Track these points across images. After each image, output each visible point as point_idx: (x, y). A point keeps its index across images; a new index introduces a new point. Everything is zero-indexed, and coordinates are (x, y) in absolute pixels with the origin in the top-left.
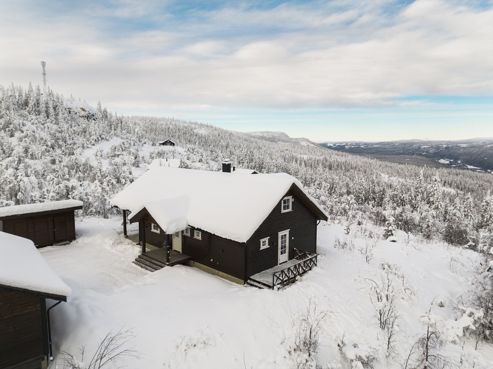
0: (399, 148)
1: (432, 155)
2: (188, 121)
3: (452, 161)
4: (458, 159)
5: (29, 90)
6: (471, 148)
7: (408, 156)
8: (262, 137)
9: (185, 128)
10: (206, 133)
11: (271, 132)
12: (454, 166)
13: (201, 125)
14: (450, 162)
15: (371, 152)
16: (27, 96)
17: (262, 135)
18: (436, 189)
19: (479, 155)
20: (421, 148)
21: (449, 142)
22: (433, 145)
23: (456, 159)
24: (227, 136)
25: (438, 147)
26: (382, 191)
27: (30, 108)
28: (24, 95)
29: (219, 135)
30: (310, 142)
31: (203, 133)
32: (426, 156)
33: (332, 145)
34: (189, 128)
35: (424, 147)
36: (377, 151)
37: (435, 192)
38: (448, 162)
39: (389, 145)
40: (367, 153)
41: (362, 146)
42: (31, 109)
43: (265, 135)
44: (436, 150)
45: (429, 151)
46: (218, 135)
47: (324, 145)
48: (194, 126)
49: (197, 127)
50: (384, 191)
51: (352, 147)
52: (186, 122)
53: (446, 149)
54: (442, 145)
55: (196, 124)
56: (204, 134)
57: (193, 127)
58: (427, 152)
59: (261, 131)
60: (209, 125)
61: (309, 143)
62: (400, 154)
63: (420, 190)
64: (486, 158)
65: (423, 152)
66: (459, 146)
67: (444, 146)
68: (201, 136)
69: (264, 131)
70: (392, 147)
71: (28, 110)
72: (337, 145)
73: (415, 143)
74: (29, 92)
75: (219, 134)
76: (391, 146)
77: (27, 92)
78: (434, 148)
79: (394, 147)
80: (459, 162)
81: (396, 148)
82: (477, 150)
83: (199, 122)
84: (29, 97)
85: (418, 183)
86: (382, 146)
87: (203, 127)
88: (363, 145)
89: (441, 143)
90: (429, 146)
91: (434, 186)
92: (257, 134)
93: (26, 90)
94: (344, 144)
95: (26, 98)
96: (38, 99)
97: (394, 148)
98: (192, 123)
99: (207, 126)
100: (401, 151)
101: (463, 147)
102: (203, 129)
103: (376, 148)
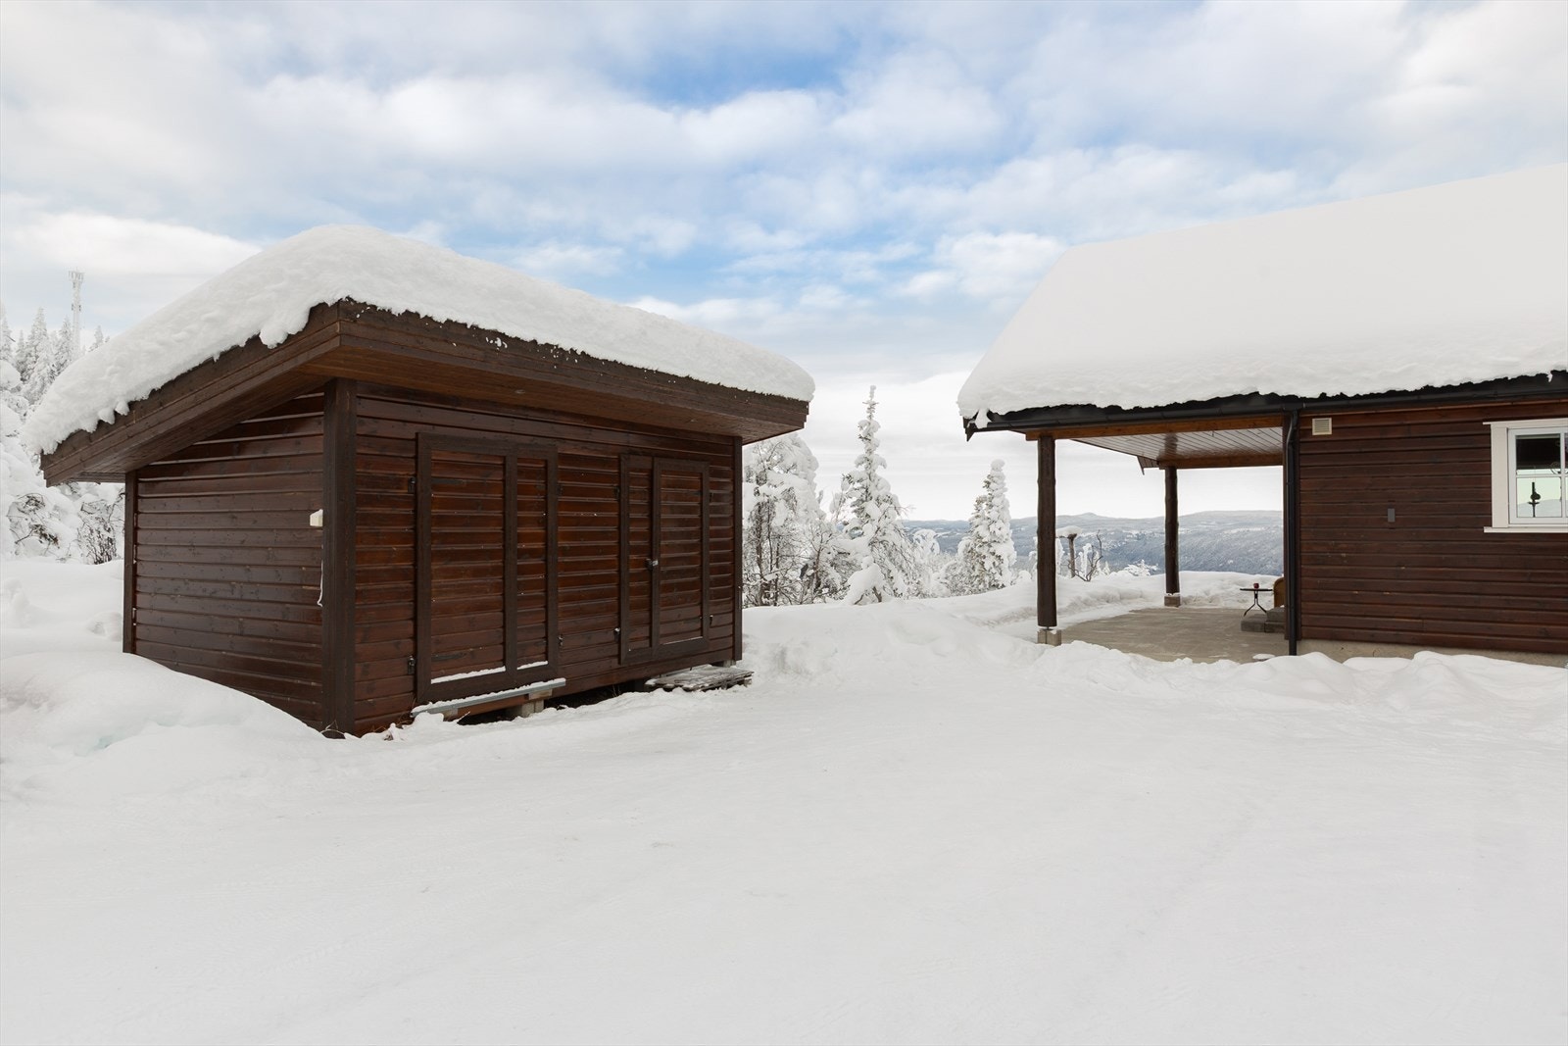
5: (33, 332)
6: (1194, 535)
16: (27, 350)
21: (1144, 521)
25: (1120, 537)
27: (33, 387)
28: (14, 346)
35: (1088, 534)
42: (37, 388)
44: (1116, 543)
53: (1138, 539)
54: (1128, 529)
64: (1231, 561)
67: (1135, 532)
71: (28, 392)
74: (32, 338)
77: (26, 340)
78: (1111, 537)
81: (1023, 538)
84: (33, 354)
89: (1126, 525)
93: (22, 334)
95: (22, 359)
96: (62, 361)
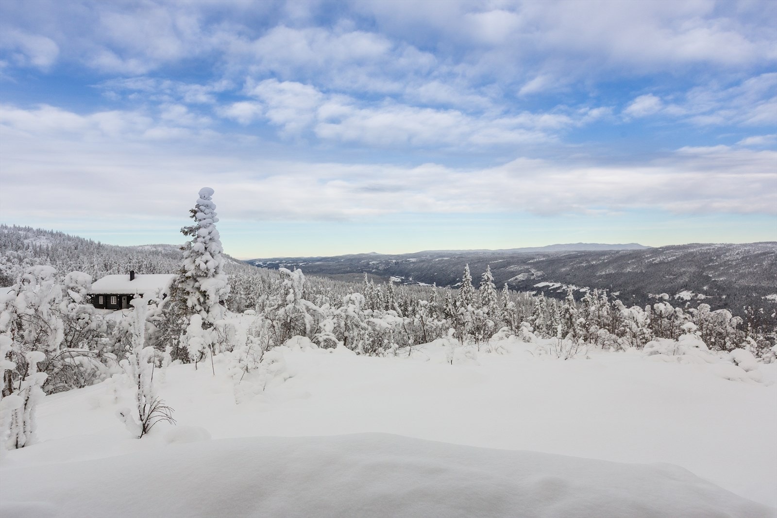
0: (345, 265)
1: (382, 272)
2: (12, 226)
3: (403, 278)
4: (410, 276)
7: (357, 275)
8: (154, 253)
9: (5, 236)
10: (50, 245)
11: (169, 245)
12: (406, 284)
13: (40, 233)
14: (402, 279)
15: (312, 271)
17: (154, 249)
18: (491, 293)
19: (429, 270)
20: (369, 264)
22: (382, 260)
23: (407, 275)
24: (93, 248)
26: (403, 305)
29: (76, 248)
30: (231, 258)
31: (42, 244)
32: (376, 273)
33: (261, 263)
34: (14, 237)
36: (321, 269)
37: (490, 297)
38: (399, 280)
39: (334, 261)
40: (308, 273)
41: (301, 264)
43: (160, 249)
45: (379, 267)
46: (73, 248)
47: (251, 263)
48: (25, 233)
49: (30, 234)
50: (406, 304)
51: (288, 265)
52: (6, 227)
55: (28, 230)
56: (45, 246)
57: (22, 235)
58: (377, 268)
59: (153, 244)
60: (54, 232)
61: (230, 261)
62: (348, 272)
63: (469, 295)
65: (373, 269)
66: (408, 261)
68: (38, 249)
69: (157, 244)
70: (337, 264)
72: (268, 263)
73: (363, 259)
75: (77, 246)
76: (336, 262)
79: (340, 263)
80: (411, 279)
82: (427, 265)
83: (35, 227)
85: (465, 285)
86: (325, 263)
87: (44, 236)
88: (302, 262)
90: (378, 261)
91: (486, 287)
92: (146, 248)
94: (277, 262)
97: (340, 265)
98: (20, 229)
99: (52, 233)
100: (349, 269)
101: (413, 262)
102: (45, 238)
103: (319, 265)
